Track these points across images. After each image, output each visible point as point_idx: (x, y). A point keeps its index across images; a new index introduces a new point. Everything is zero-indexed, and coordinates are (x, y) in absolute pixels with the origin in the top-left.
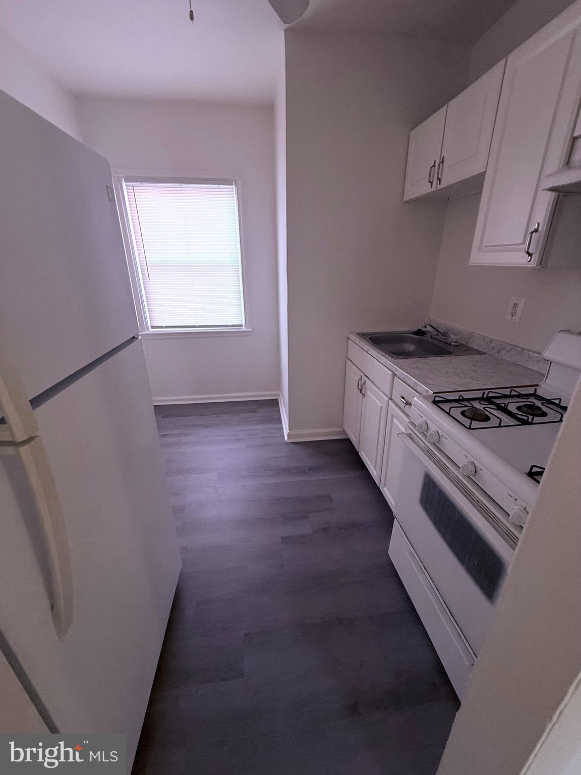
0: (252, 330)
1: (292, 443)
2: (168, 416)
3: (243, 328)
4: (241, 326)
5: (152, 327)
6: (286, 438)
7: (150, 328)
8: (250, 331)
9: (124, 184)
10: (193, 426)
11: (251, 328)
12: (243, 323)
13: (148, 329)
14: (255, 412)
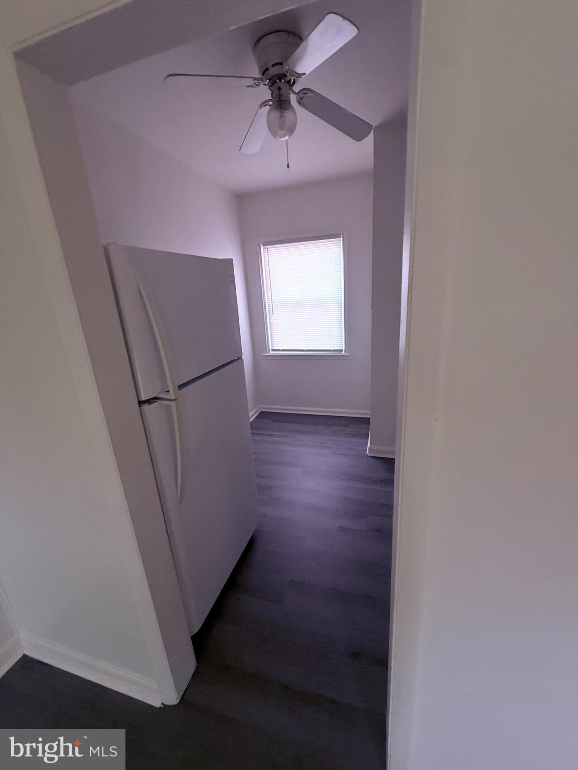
0: (350, 355)
1: (371, 457)
2: (277, 421)
3: (343, 352)
4: (342, 350)
5: (273, 350)
6: (368, 452)
7: (271, 350)
8: (348, 355)
9: (262, 247)
10: (293, 431)
11: (349, 353)
12: (343, 348)
13: (269, 351)
14: (347, 426)
